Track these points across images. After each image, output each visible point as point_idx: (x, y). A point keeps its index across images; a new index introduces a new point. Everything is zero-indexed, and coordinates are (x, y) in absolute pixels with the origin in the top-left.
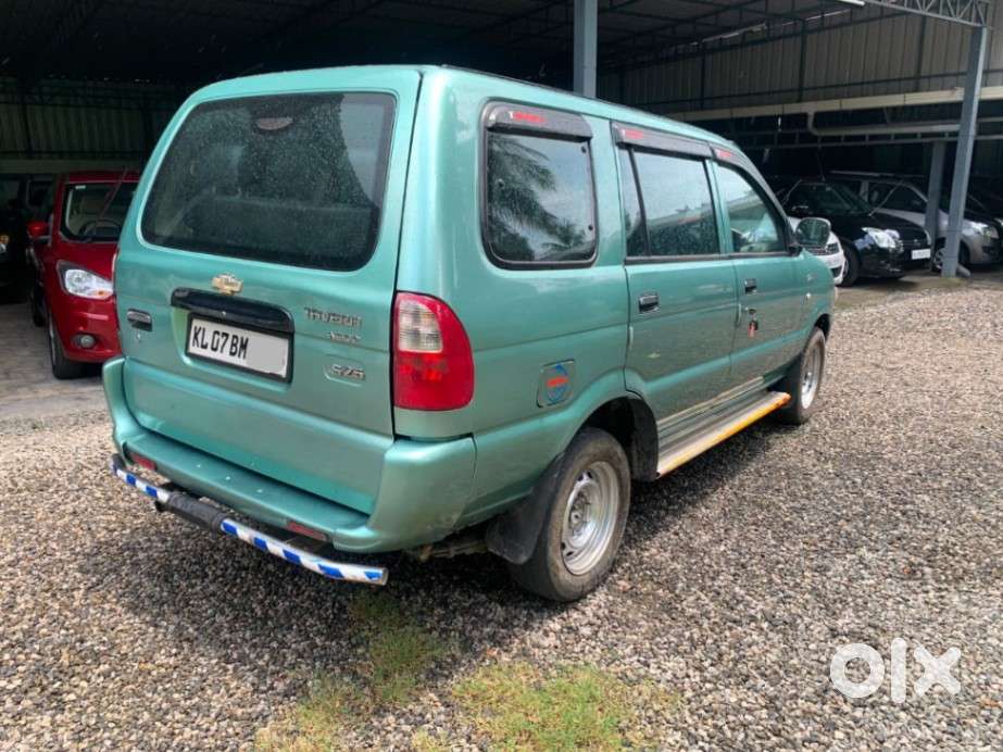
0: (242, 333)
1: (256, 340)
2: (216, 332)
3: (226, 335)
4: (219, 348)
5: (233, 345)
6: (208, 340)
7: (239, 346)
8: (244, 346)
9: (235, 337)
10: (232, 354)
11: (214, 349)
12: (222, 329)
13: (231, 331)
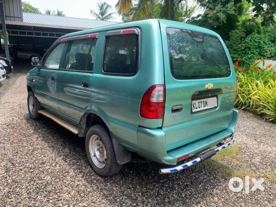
0: (205, 100)
1: (209, 100)
2: (199, 102)
3: (201, 102)
4: (201, 107)
5: (204, 104)
6: (197, 106)
7: (205, 104)
8: (206, 103)
9: (204, 102)
10: (204, 107)
11: (199, 108)
12: (200, 101)
13: (202, 100)
